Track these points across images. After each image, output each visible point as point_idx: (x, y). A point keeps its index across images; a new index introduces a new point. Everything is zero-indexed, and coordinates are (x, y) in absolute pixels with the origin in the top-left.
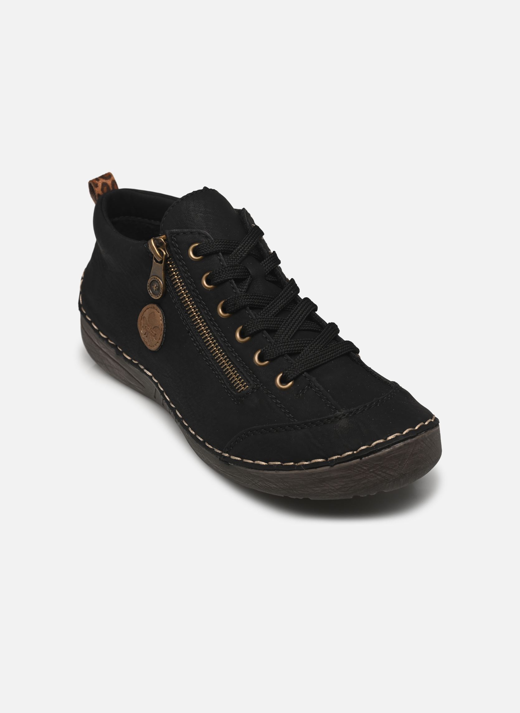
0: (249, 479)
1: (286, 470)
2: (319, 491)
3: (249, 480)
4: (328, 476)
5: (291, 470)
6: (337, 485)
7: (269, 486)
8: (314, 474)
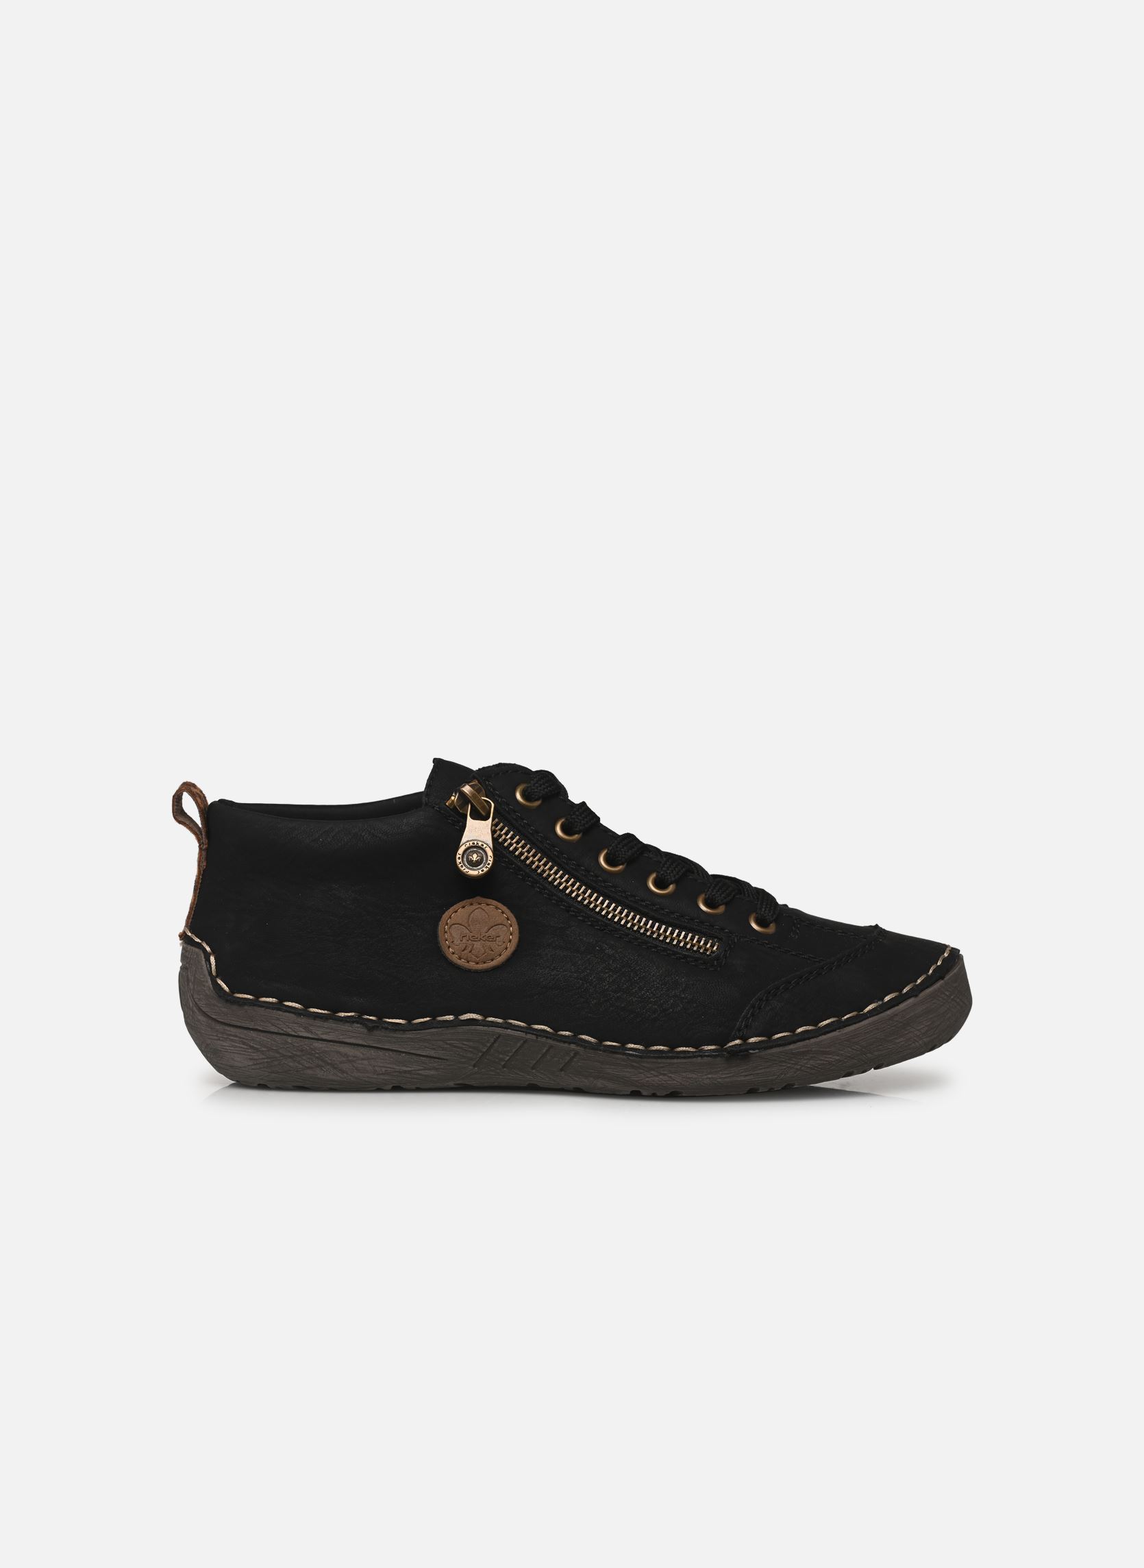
0: (789, 1065)
1: (855, 1023)
2: (902, 1043)
3: (788, 1067)
4: (912, 1014)
5: (862, 1020)
6: (922, 1026)
7: (827, 1061)
8: (897, 1015)
